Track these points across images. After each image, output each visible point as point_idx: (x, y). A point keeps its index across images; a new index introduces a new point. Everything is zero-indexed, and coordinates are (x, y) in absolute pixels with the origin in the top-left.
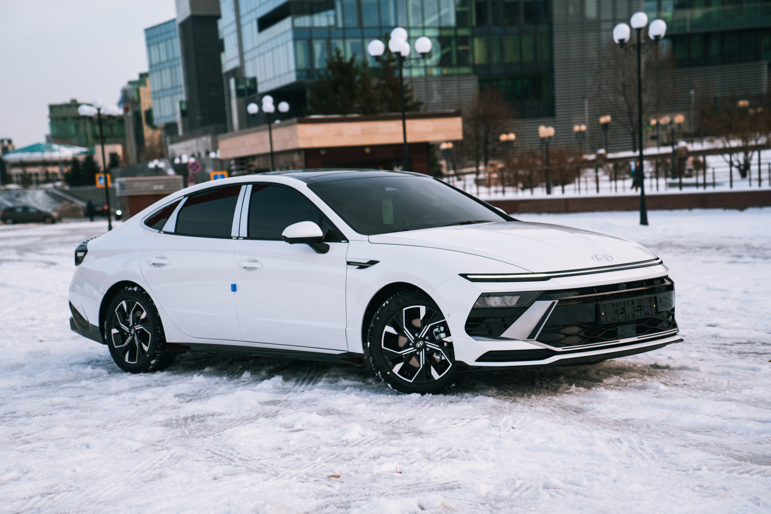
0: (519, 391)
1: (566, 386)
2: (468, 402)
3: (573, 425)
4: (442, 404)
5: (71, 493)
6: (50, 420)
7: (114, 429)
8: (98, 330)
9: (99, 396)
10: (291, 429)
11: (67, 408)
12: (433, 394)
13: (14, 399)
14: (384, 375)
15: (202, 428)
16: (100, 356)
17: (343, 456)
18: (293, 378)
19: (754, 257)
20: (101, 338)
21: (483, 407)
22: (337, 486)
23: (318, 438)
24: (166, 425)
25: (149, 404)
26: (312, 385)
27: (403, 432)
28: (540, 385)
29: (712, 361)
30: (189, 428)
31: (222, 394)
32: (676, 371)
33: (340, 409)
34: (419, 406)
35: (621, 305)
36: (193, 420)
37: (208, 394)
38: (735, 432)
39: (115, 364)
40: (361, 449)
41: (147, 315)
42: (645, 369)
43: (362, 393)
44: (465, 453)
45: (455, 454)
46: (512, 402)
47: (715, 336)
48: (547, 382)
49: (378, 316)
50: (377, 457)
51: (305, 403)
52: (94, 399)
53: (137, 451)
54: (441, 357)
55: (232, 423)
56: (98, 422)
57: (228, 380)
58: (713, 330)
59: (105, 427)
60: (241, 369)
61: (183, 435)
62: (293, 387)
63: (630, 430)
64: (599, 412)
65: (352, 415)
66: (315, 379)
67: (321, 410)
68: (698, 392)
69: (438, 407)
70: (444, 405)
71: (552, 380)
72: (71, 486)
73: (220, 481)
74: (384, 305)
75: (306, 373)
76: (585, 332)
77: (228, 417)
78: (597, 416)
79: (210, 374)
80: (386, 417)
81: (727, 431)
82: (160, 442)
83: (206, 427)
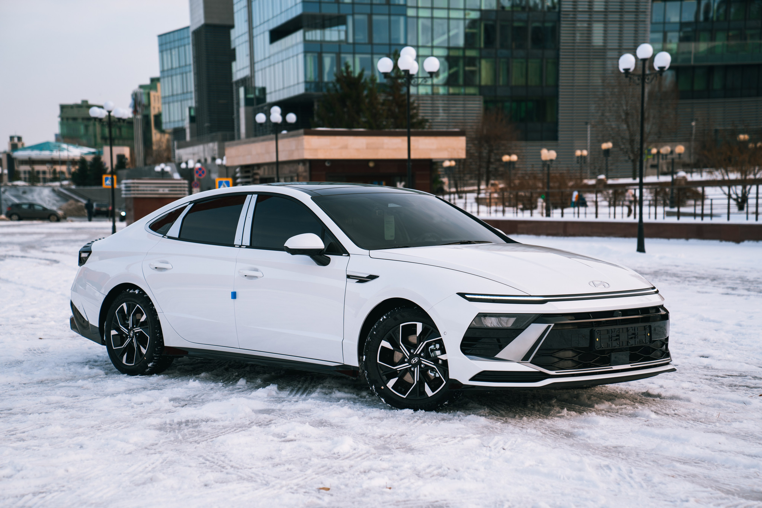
0: (511, 412)
1: (557, 409)
2: (460, 421)
3: (563, 449)
4: (434, 421)
5: (63, 493)
6: (45, 419)
7: (108, 430)
8: (98, 330)
9: (95, 396)
10: (284, 438)
11: (63, 407)
12: (426, 411)
13: (11, 395)
14: (378, 389)
15: (195, 434)
16: (98, 356)
17: (333, 469)
18: (288, 387)
19: (748, 290)
20: (100, 338)
21: (475, 426)
22: (326, 499)
23: (310, 449)
24: (160, 429)
25: (144, 407)
26: (306, 395)
27: (394, 448)
28: (532, 407)
29: (703, 392)
30: (182, 432)
31: (216, 400)
32: (667, 400)
33: (333, 421)
34: (412, 422)
35: (616, 332)
36: (187, 425)
37: (202, 399)
38: (724, 465)
39: (112, 365)
40: (352, 463)
41: (147, 318)
42: (636, 396)
43: (355, 406)
44: (455, 472)
45: (445, 473)
46: (503, 423)
47: (707, 367)
48: (539, 405)
49: (375, 330)
50: (367, 471)
51: (298, 413)
52: (90, 400)
53: (130, 453)
54: (435, 374)
55: (225, 430)
56: (93, 423)
57: (223, 386)
58: (705, 361)
59: (99, 428)
60: (236, 376)
61: (176, 440)
62: (287, 397)
63: (620, 458)
64: (589, 437)
65: (345, 428)
66: (309, 389)
67: (314, 421)
68: (688, 423)
69: (429, 424)
70: (436, 422)
71: (544, 403)
72: (63, 486)
73: (211, 488)
74: (381, 320)
75: (301, 383)
76: (579, 357)
77: (221, 423)
78: (587, 441)
79: (205, 380)
80: (378, 431)
81: (716, 464)
82: (153, 445)
83: (199, 432)
